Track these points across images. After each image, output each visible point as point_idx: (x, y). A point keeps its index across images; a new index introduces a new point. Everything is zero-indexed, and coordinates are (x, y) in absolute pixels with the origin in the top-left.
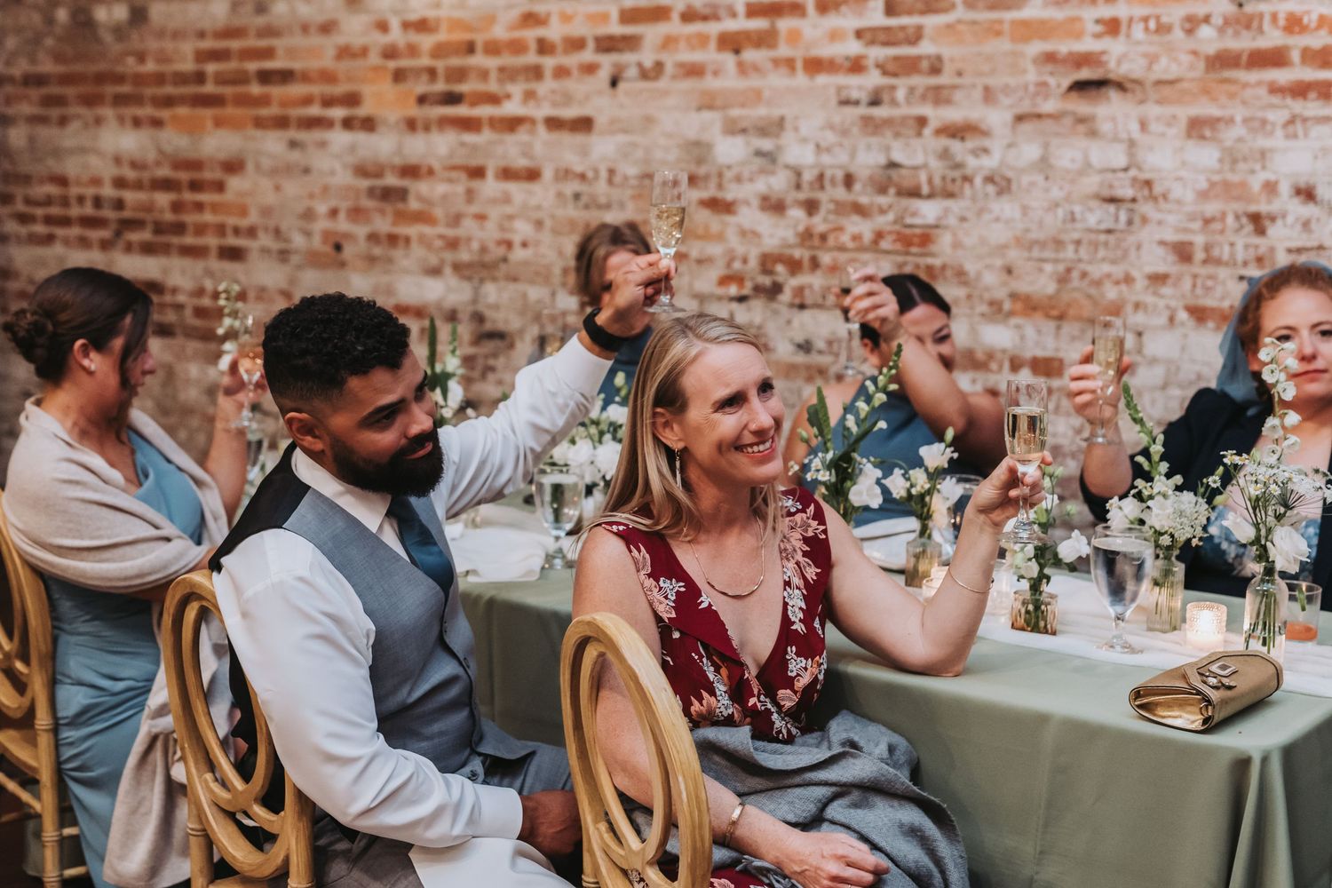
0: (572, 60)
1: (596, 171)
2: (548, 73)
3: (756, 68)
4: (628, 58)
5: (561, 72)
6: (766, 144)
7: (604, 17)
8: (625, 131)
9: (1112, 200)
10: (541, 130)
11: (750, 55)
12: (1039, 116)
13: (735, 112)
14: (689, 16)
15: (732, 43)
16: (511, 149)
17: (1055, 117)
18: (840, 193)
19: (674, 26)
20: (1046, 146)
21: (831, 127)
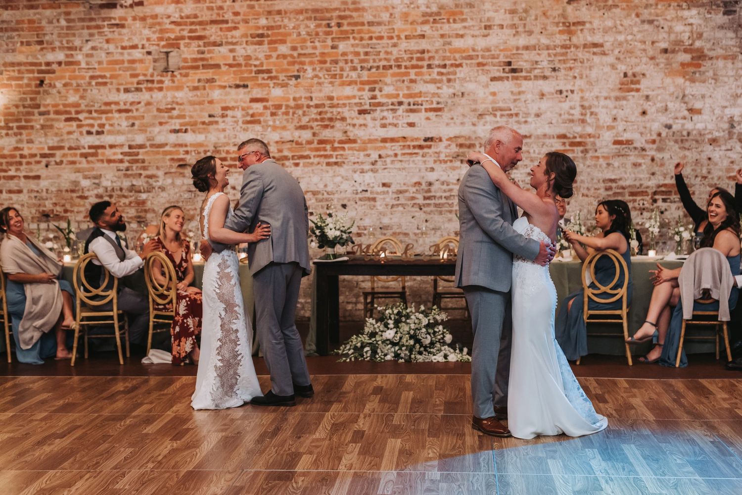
0: (33, 160)
1: (42, 190)
2: (24, 163)
3: (92, 162)
4: (51, 159)
5: (28, 163)
6: (97, 181)
7: (43, 149)
8: (51, 179)
9: (190, 191)
10: (22, 179)
11: (90, 159)
12: (171, 173)
13: (86, 173)
14: (70, 148)
15: (85, 156)
16: (12, 185)
17: (175, 173)
18: (119, 193)
19: (66, 151)
20: (173, 180)
21: (115, 176)
